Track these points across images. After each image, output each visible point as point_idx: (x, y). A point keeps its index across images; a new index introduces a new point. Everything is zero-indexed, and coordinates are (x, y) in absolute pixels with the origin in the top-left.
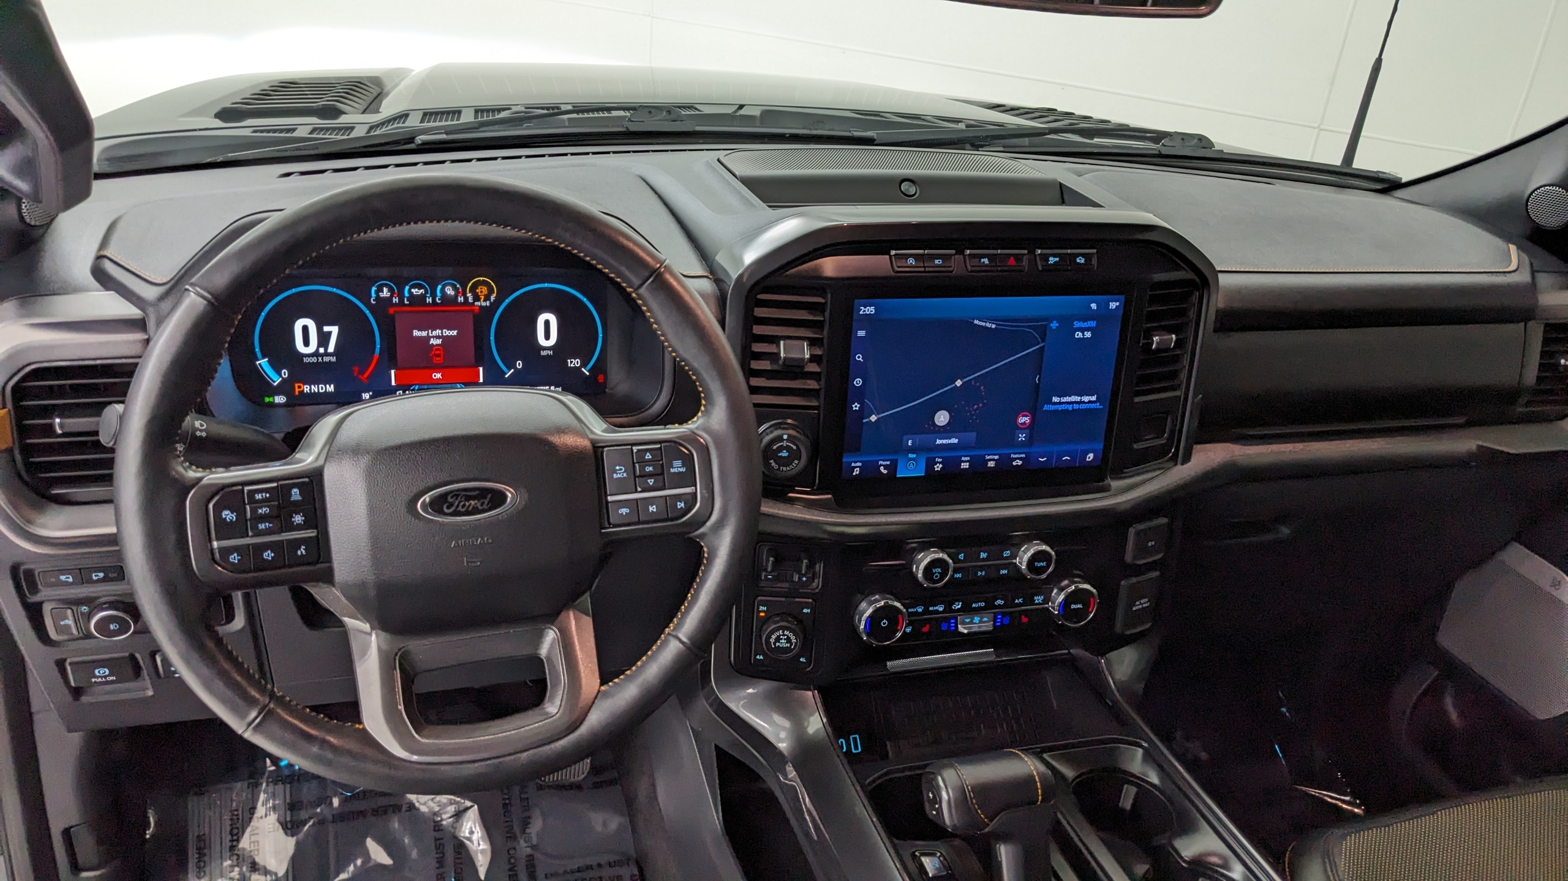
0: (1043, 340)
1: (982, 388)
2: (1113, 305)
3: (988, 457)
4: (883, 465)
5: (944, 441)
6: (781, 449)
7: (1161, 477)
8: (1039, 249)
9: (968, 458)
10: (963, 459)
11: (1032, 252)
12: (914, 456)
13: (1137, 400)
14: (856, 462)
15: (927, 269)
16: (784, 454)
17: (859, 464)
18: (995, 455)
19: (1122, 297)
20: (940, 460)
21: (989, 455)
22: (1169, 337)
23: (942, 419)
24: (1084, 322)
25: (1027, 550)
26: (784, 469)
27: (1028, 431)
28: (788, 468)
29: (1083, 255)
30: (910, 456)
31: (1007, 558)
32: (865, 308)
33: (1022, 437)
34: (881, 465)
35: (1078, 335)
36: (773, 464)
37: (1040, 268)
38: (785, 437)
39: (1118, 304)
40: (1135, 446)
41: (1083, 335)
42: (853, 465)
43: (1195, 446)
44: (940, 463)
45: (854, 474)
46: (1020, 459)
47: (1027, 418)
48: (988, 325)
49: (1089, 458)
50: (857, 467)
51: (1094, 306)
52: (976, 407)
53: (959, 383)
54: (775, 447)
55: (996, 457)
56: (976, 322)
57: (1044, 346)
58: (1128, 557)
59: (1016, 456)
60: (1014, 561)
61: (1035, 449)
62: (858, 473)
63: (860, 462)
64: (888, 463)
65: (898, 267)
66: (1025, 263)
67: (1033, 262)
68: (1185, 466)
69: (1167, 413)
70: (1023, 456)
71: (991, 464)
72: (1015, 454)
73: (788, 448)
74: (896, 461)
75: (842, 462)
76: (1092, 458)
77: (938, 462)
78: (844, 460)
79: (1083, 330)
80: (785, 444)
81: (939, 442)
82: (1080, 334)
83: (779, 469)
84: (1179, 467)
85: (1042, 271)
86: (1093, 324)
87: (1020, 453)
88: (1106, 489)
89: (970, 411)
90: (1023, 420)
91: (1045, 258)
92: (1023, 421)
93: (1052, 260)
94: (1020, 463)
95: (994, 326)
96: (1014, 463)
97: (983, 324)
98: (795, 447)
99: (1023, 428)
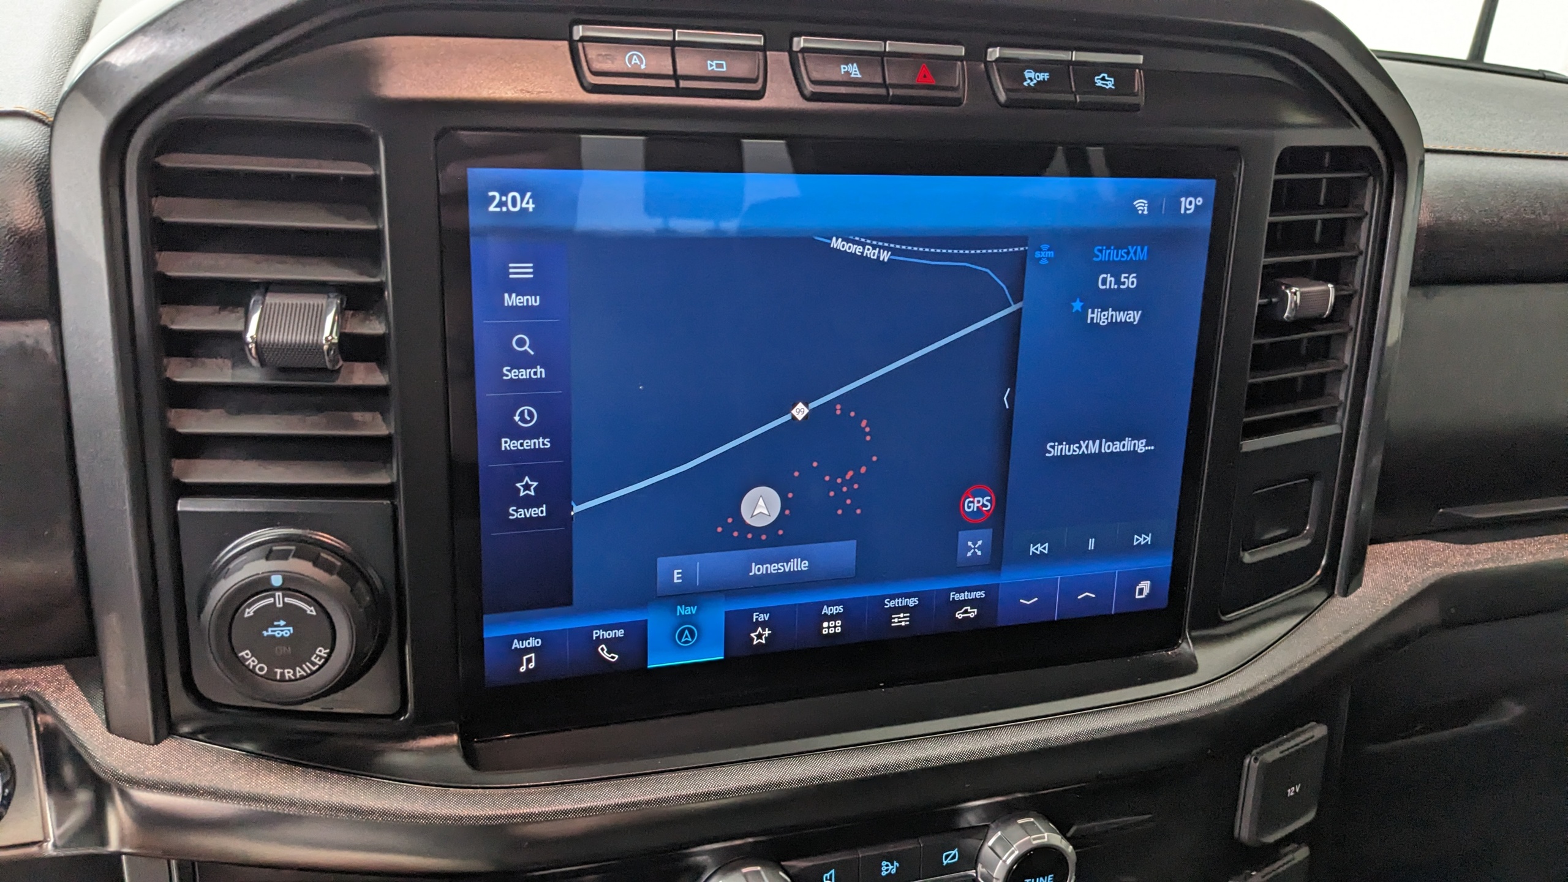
0: (1018, 297)
1: (864, 423)
2: (1189, 205)
3: (889, 604)
4: (606, 641)
5: (773, 568)
6: (268, 616)
7: (1306, 627)
8: (995, 46)
9: (840, 609)
10: (826, 610)
11: (976, 54)
12: (691, 610)
13: (1250, 445)
14: (523, 637)
15: (683, 84)
16: (282, 630)
17: (533, 642)
18: (908, 596)
19: (1210, 185)
20: (764, 617)
21: (893, 597)
22: (1322, 288)
23: (761, 508)
24: (1117, 248)
25: (1005, 843)
26: (289, 674)
27: (988, 532)
28: (300, 673)
29: (1111, 69)
30: (682, 610)
31: (951, 868)
32: (504, 193)
33: (974, 546)
34: (599, 641)
35: (1104, 282)
36: (252, 662)
37: (1002, 97)
38: (277, 580)
39: (1200, 201)
40: (1247, 558)
41: (1118, 282)
42: (516, 644)
43: (1370, 548)
44: (764, 624)
45: (523, 669)
46: (972, 603)
47: (985, 500)
48: (871, 253)
49: (1141, 591)
50: (527, 651)
51: (1141, 205)
52: (850, 473)
53: (800, 411)
54: (249, 612)
55: (912, 602)
56: (837, 244)
57: (1021, 309)
58: (1244, 829)
59: (962, 596)
60: (972, 873)
61: (1009, 577)
62: (532, 665)
63: (536, 635)
64: (620, 633)
65: (596, 74)
66: (958, 76)
67: (982, 82)
68: (1351, 597)
69: (1311, 477)
70: (980, 594)
71: (900, 620)
72: (959, 590)
73: (291, 614)
74: (643, 625)
75: (482, 640)
76: (1146, 592)
77: (758, 624)
78: (491, 632)
79: (1116, 269)
80: (279, 600)
81: (756, 570)
82: (1110, 279)
83: (268, 677)
84: (1338, 601)
85: (1006, 106)
86: (1140, 253)
87: (971, 590)
88: (1189, 667)
89: (837, 488)
90: (977, 503)
91: (1013, 69)
92: (974, 507)
93: (1032, 77)
94: (973, 613)
95: (885, 256)
96: (959, 615)
97: (857, 249)
98: (311, 610)
99: (976, 522)
